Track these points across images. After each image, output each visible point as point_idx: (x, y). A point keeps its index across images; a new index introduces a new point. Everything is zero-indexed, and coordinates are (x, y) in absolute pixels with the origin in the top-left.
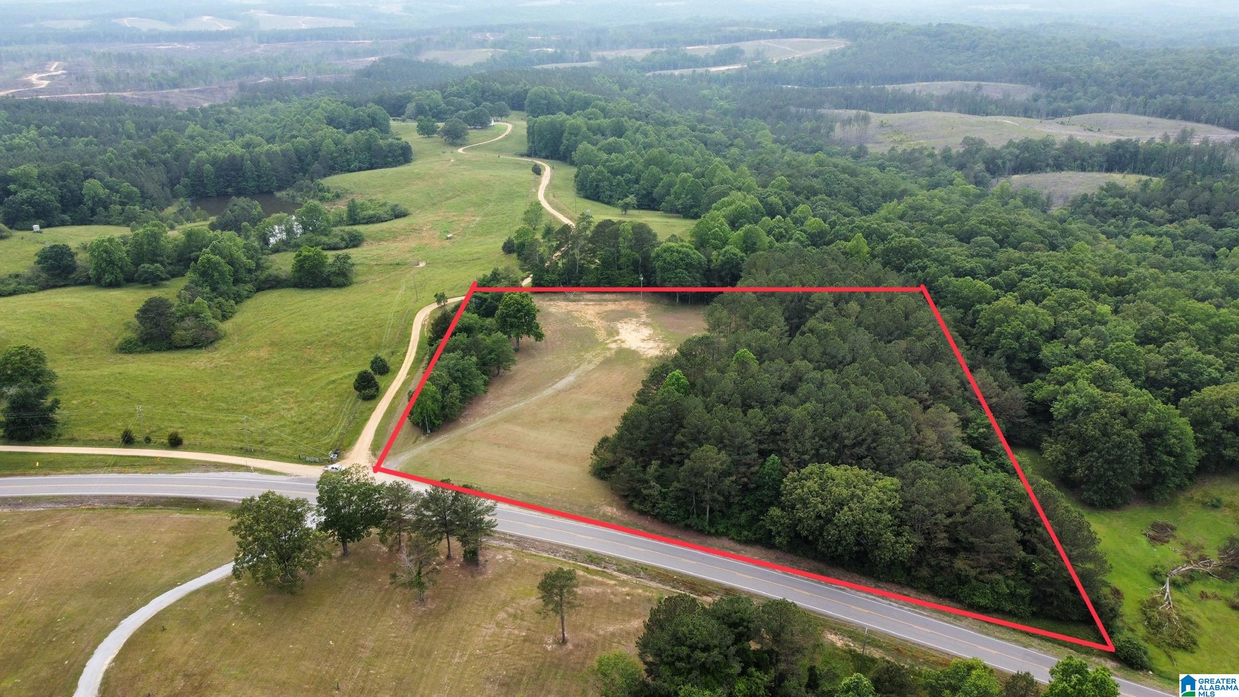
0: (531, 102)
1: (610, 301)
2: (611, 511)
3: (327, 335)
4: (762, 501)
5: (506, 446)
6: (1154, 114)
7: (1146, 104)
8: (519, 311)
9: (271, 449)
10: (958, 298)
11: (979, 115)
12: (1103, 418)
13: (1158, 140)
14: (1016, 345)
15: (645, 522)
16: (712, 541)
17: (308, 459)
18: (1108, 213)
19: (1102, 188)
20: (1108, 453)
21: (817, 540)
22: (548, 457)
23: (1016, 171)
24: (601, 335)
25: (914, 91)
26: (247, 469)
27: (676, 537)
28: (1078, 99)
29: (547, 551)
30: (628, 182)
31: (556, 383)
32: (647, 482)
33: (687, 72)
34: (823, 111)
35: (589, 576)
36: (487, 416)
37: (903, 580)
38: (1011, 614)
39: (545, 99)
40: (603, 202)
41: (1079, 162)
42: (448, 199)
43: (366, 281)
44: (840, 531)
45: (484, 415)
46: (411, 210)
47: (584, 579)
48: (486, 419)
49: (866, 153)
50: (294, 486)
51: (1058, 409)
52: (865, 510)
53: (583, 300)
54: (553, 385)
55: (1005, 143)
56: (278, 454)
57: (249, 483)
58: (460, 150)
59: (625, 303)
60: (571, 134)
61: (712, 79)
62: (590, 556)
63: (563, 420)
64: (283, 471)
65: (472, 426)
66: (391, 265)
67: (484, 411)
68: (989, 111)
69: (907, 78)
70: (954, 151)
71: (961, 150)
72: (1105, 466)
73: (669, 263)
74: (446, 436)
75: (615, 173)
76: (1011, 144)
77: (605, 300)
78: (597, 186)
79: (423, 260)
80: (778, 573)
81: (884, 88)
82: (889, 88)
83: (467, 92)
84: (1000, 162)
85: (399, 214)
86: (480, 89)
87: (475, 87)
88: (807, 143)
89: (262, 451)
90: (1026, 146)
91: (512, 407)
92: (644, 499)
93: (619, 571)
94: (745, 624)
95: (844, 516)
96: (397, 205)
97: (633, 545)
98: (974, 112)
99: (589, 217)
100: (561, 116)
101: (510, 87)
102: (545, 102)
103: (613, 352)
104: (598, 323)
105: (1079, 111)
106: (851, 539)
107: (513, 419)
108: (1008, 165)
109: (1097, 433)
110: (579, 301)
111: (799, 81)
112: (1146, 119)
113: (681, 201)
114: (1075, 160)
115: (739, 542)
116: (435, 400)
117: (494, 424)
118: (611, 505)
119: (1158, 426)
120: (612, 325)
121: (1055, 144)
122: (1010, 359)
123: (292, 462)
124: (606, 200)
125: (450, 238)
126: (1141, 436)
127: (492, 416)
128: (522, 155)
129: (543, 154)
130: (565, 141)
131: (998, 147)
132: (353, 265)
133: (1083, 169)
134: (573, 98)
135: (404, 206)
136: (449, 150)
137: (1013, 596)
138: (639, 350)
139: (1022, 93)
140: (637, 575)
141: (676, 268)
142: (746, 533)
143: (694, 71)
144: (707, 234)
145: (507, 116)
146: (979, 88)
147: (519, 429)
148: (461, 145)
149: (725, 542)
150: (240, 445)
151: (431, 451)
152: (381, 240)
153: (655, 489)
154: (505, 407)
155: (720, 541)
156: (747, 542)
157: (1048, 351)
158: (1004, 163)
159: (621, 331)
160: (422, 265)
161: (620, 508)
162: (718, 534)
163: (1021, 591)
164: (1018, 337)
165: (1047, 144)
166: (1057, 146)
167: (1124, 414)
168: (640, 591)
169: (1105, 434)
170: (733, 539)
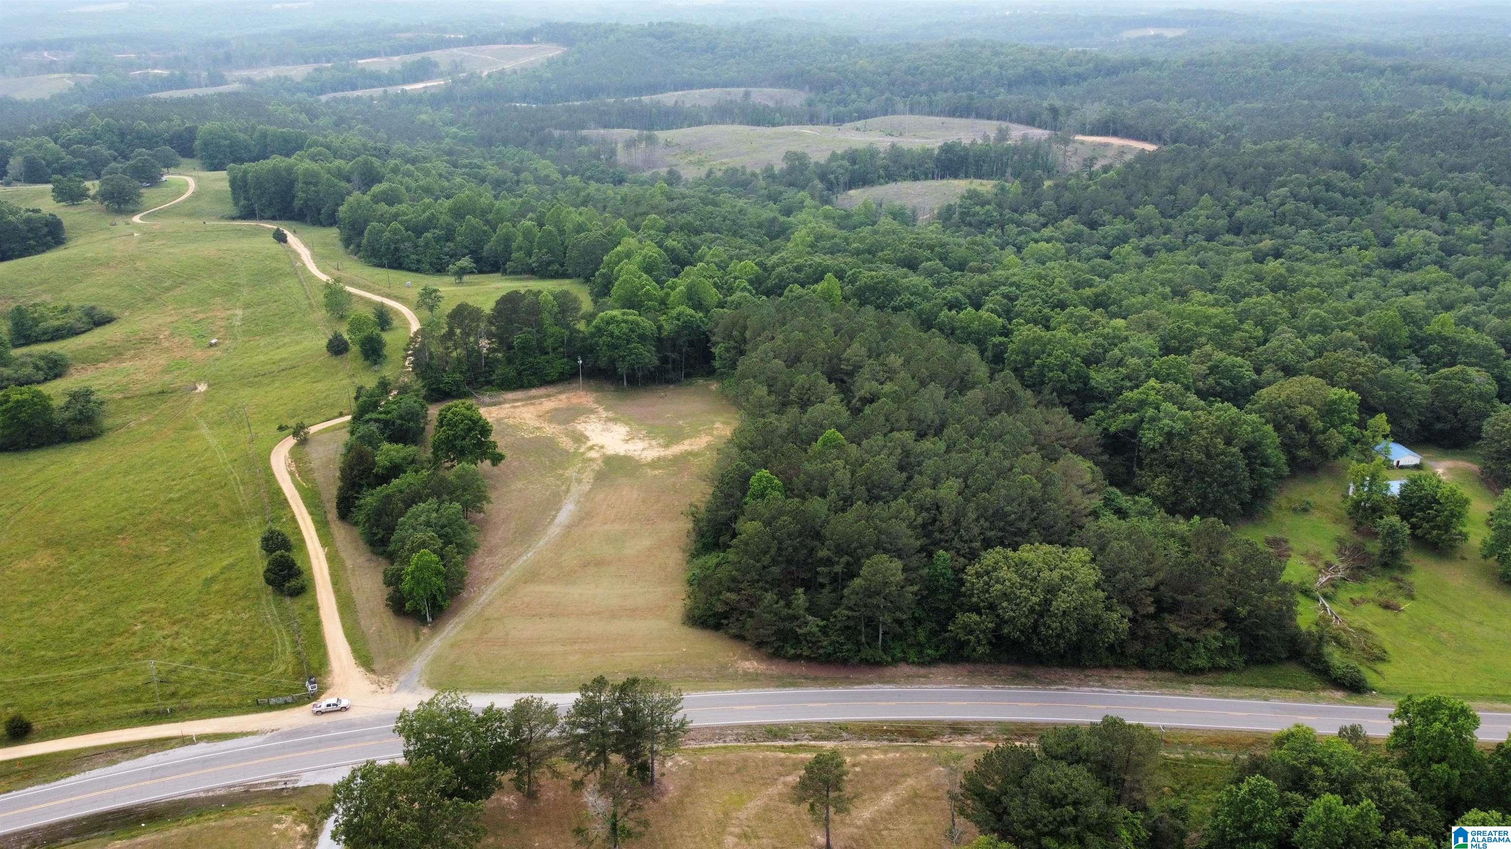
0: (206, 144)
1: (541, 397)
2: (751, 665)
3: (141, 514)
4: (938, 608)
5: (551, 615)
6: (941, 113)
7: (931, 103)
8: (470, 430)
9: (197, 701)
10: (970, 334)
11: (763, 125)
12: (1205, 439)
13: (980, 141)
14: (1064, 377)
15: (801, 669)
16: (890, 671)
17: (273, 701)
18: (982, 222)
19: (963, 197)
20: (1222, 476)
21: (1029, 640)
22: (613, 615)
23: (851, 184)
24: (566, 443)
25: (676, 102)
26: (185, 741)
27: (848, 678)
28: (854, 101)
29: (711, 740)
30: (438, 239)
31: (555, 517)
32: (795, 618)
33: (377, 92)
34: (584, 132)
35: (793, 756)
36: (494, 580)
37: (1110, 661)
38: (1228, 669)
39: (225, 139)
40: (409, 270)
41: (910, 171)
42: (168, 289)
43: (124, 425)
44: (1061, 623)
45: (489, 581)
46: (116, 312)
47: (790, 762)
48: (495, 584)
49: (679, 178)
50: (283, 746)
51: (1149, 436)
52: (1081, 591)
53: (505, 401)
54: (553, 520)
55: (828, 154)
56: (214, 706)
57: (205, 761)
58: (136, 219)
59: (563, 397)
60: (306, 183)
61: (417, 100)
62: (770, 732)
63: (600, 563)
64: (245, 730)
65: (483, 599)
66: (151, 394)
67: (486, 575)
68: (777, 120)
69: (653, 88)
70: (777, 169)
71: (785, 166)
72: (1222, 490)
73: (618, 338)
74: (457, 620)
75: (418, 230)
76: (834, 157)
77: (534, 398)
78: (397, 249)
79: (200, 381)
80: (988, 689)
81: (640, 100)
82: (646, 99)
83: (97, 136)
84: (832, 177)
85: (99, 321)
86: (116, 131)
87: (108, 128)
88: (603, 172)
89: (185, 709)
90: (853, 157)
91: (521, 561)
92: (797, 640)
93: (815, 739)
94: (1092, 758)
95: (1060, 603)
96: (93, 308)
97: (811, 702)
98: (757, 123)
99: (436, 291)
100: (276, 161)
101: (163, 125)
102: (227, 142)
103: (599, 462)
104: (550, 429)
105: (863, 115)
106: (1073, 628)
107: (532, 575)
108: (842, 180)
109: (1202, 457)
110: (500, 403)
111: (524, 97)
112: (938, 119)
113: (534, 258)
114: (906, 168)
115: (922, 664)
116: (438, 573)
117: (510, 590)
118: (747, 659)
119: (1254, 438)
120: (570, 428)
121: (879, 152)
122: (1061, 391)
123: (247, 713)
124: (414, 266)
125: (215, 345)
126: (1242, 450)
127: (501, 579)
128: (233, 218)
129: (268, 214)
130: (300, 194)
131: (822, 161)
132: (102, 403)
133: (916, 178)
134: (264, 135)
135: (104, 309)
136: (120, 221)
137: (1224, 650)
138: (630, 454)
139: (796, 99)
140: (839, 738)
141: (628, 342)
142: (930, 652)
143: (385, 92)
144: (636, 295)
145: (176, 165)
146: (747, 95)
147: (549, 588)
148: (134, 212)
149: (905, 669)
150: (141, 707)
151: (452, 646)
152: (98, 361)
153: (813, 624)
154: (509, 563)
155: (899, 669)
156: (932, 662)
157: (1099, 378)
158: (837, 178)
159: (587, 433)
160: (202, 388)
161: (761, 660)
162: (895, 662)
163: (1230, 641)
164: (1064, 367)
165: (872, 153)
166: (882, 155)
167: (1220, 431)
168: (864, 757)
169: (1209, 456)
170: (913, 663)
